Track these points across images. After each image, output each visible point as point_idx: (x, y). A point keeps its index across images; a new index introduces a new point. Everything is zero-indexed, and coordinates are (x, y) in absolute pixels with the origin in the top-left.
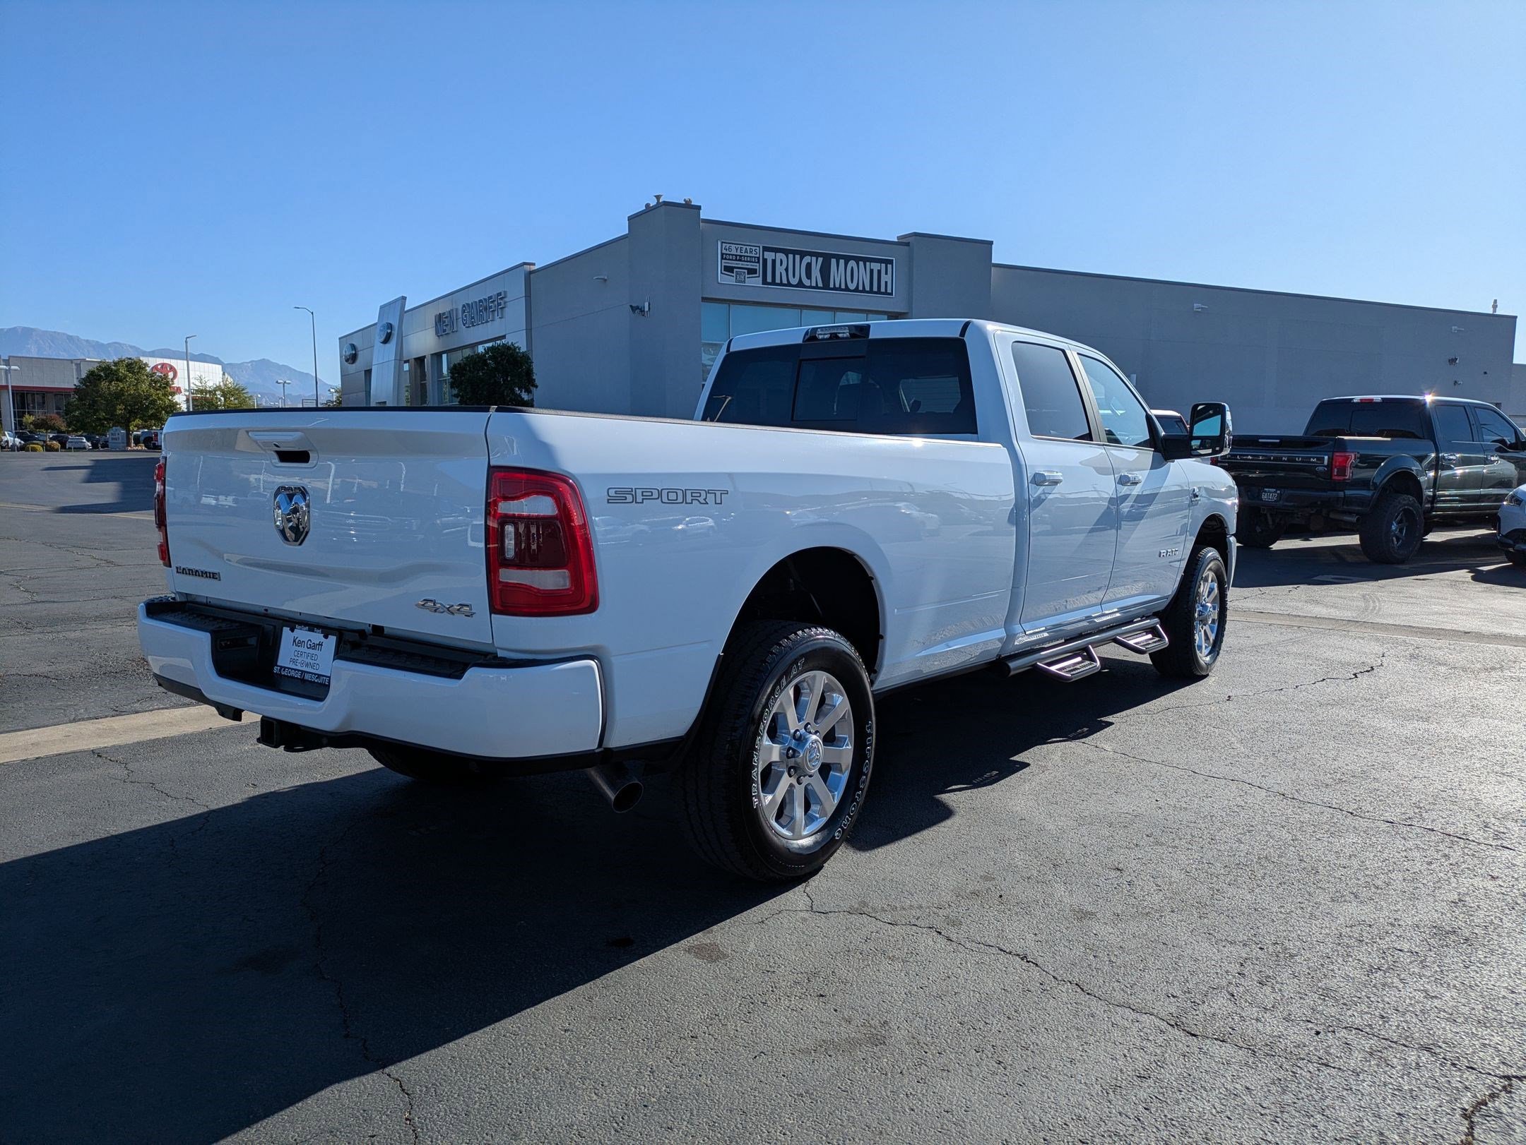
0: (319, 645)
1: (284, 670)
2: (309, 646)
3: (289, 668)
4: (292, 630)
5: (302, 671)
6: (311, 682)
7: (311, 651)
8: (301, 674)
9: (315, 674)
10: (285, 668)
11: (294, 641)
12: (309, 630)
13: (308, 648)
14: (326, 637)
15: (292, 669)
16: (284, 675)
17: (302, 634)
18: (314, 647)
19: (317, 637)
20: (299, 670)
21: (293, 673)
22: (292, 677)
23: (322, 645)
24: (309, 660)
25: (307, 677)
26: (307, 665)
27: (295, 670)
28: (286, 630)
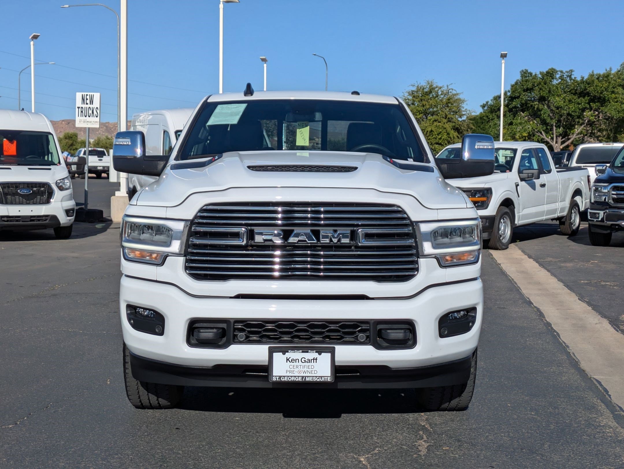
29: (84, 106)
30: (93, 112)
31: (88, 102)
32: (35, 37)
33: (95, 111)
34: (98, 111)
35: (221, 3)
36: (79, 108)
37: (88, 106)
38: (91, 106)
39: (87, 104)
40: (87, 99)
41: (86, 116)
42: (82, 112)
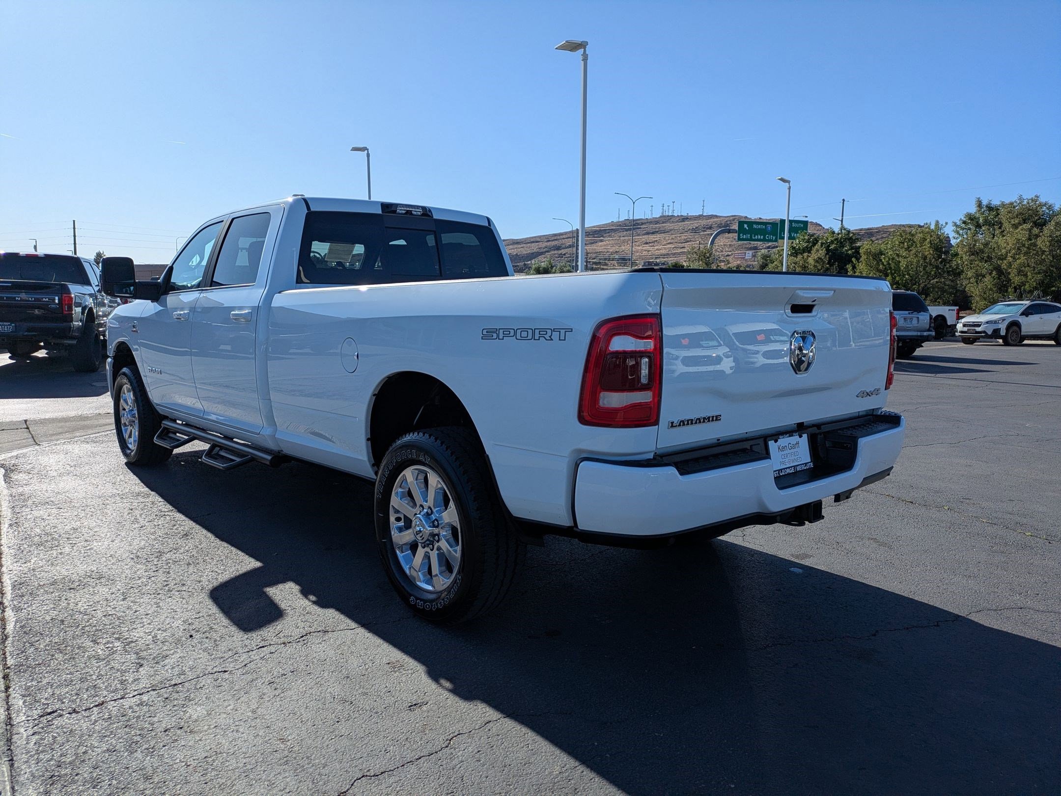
0: (797, 444)
1: (782, 472)
2: (790, 448)
3: (784, 469)
4: (776, 441)
5: (794, 466)
6: (802, 470)
7: (792, 450)
8: (794, 469)
9: (803, 464)
10: (781, 470)
11: (779, 448)
12: (790, 436)
13: (790, 449)
14: (801, 436)
15: (786, 468)
16: (783, 475)
17: (783, 441)
18: (793, 447)
19: (795, 439)
20: (791, 467)
21: (788, 471)
22: (789, 474)
23: (799, 443)
24: (793, 457)
25: (799, 469)
26: (793, 461)
27: (789, 468)
28: (771, 443)
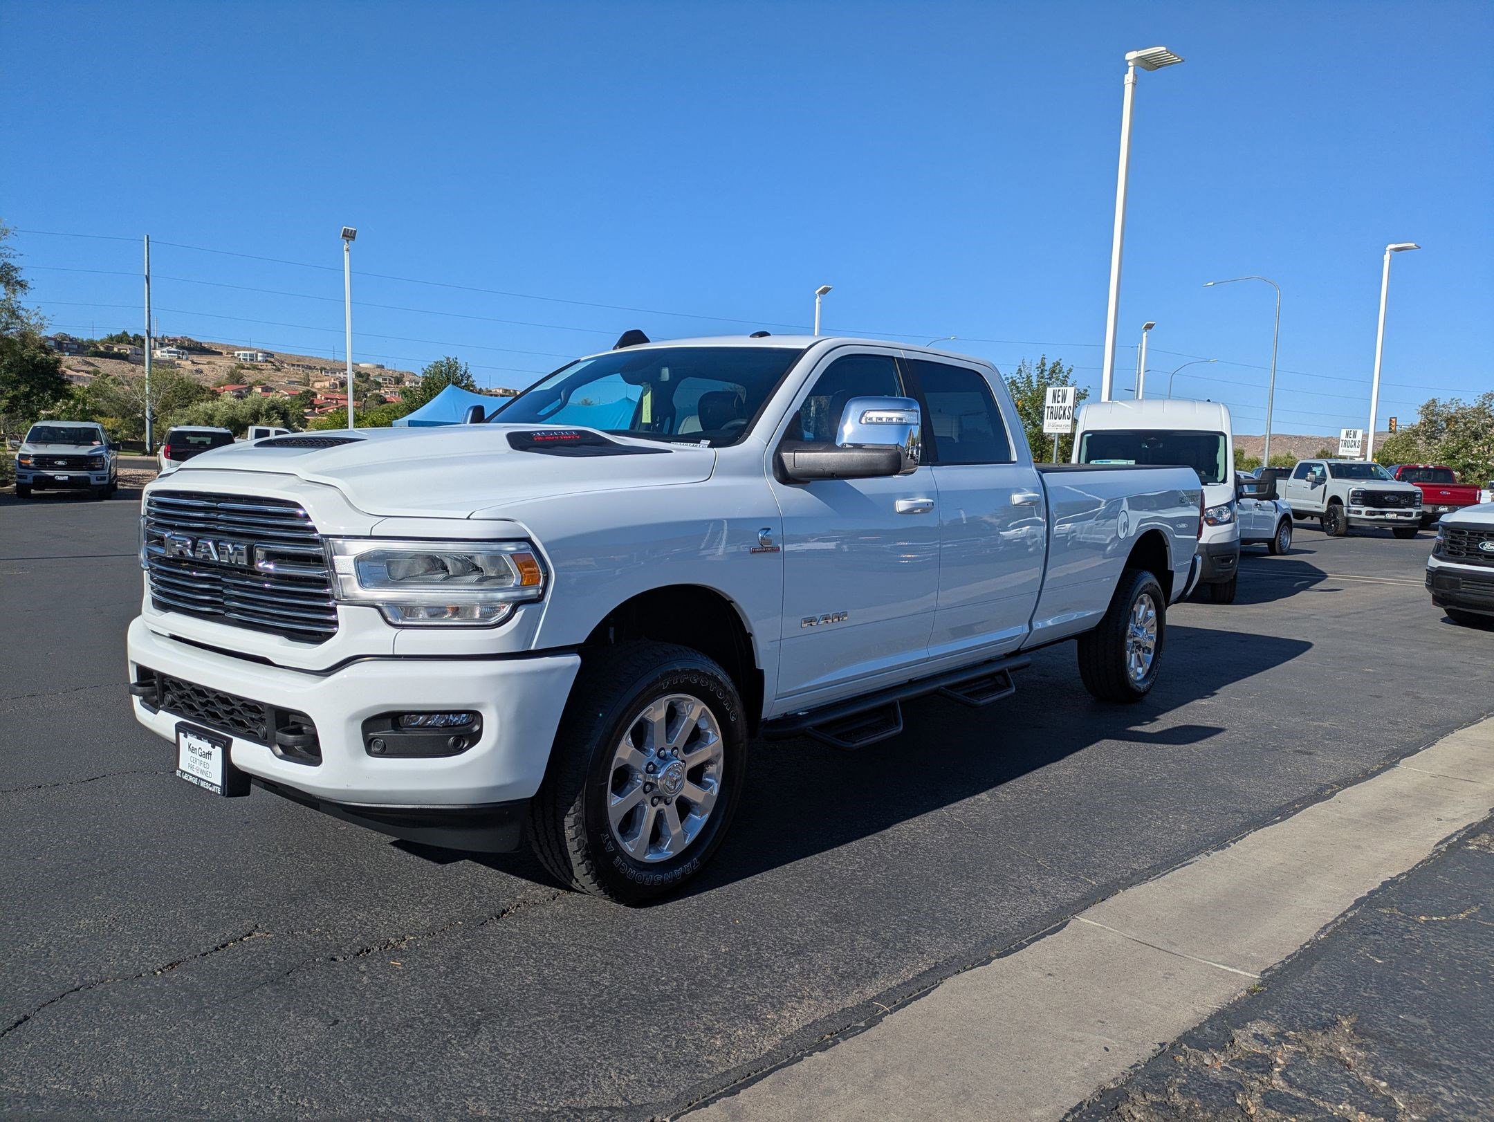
29: (1054, 405)
30: (1064, 413)
31: (1060, 399)
32: (1149, 327)
33: (1067, 412)
34: (1071, 412)
35: (1388, 252)
36: (1048, 407)
37: (1060, 404)
38: (1063, 405)
39: (1058, 402)
40: (1059, 396)
41: (1056, 419)
42: (1052, 413)
